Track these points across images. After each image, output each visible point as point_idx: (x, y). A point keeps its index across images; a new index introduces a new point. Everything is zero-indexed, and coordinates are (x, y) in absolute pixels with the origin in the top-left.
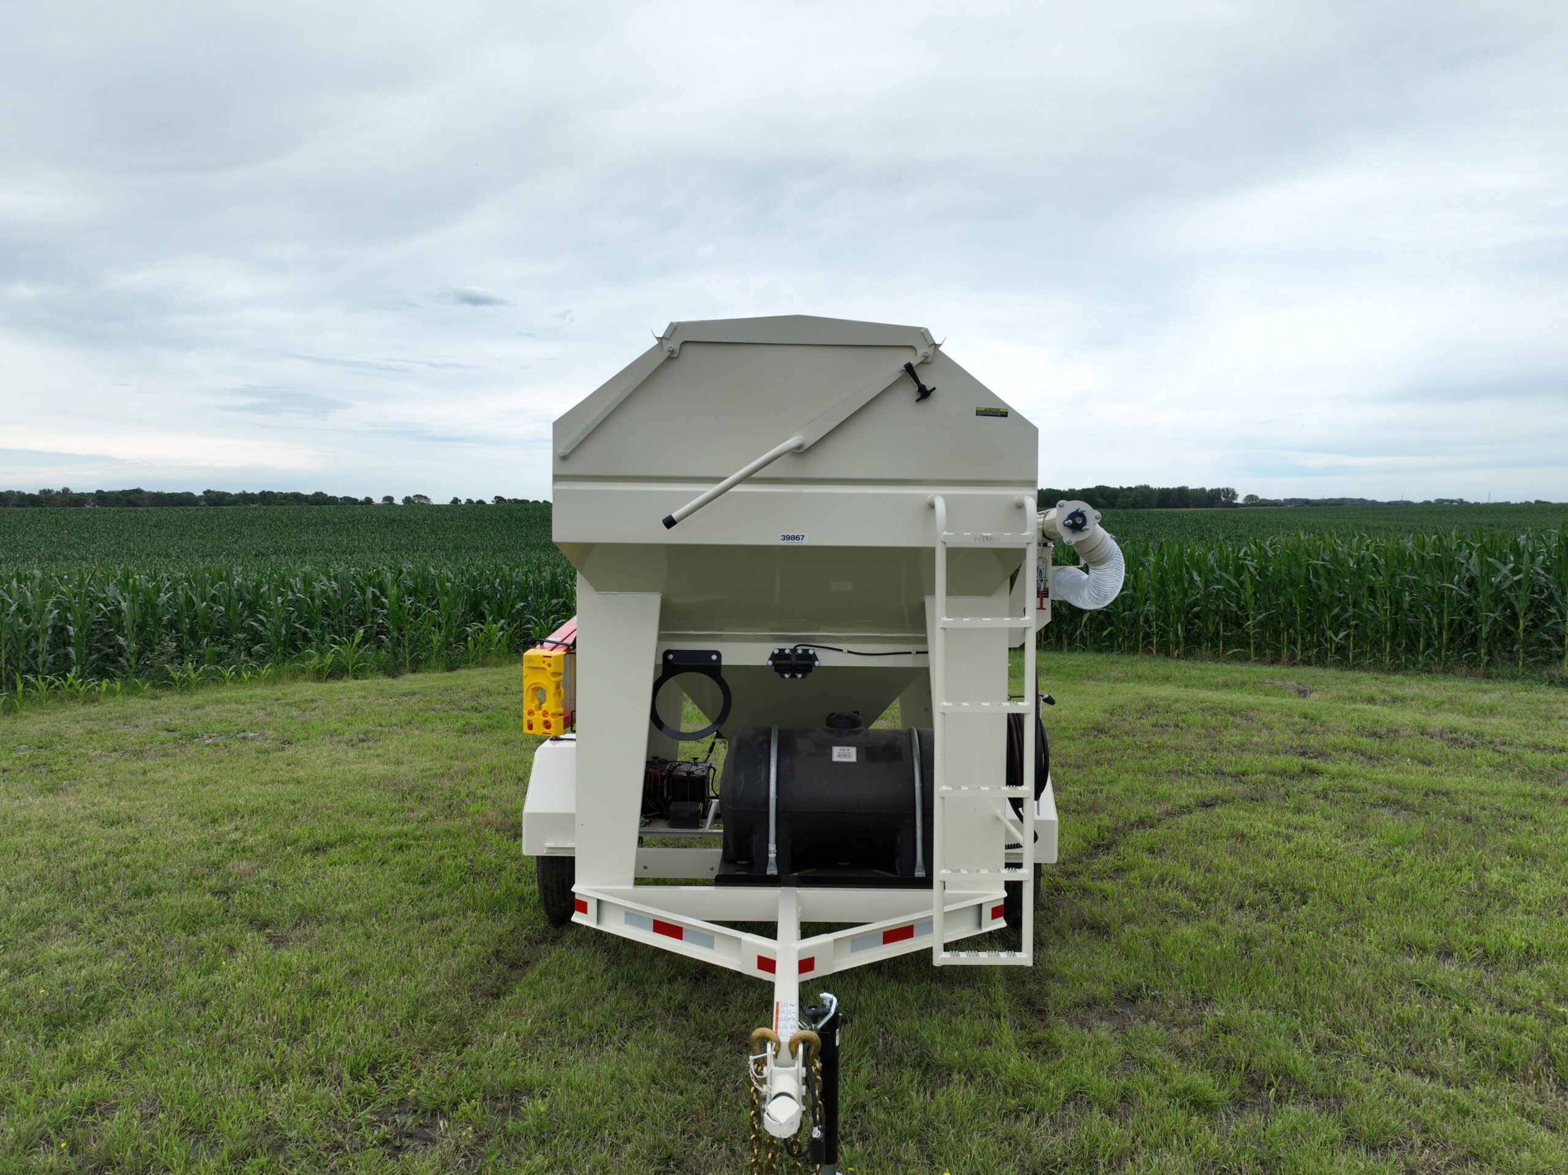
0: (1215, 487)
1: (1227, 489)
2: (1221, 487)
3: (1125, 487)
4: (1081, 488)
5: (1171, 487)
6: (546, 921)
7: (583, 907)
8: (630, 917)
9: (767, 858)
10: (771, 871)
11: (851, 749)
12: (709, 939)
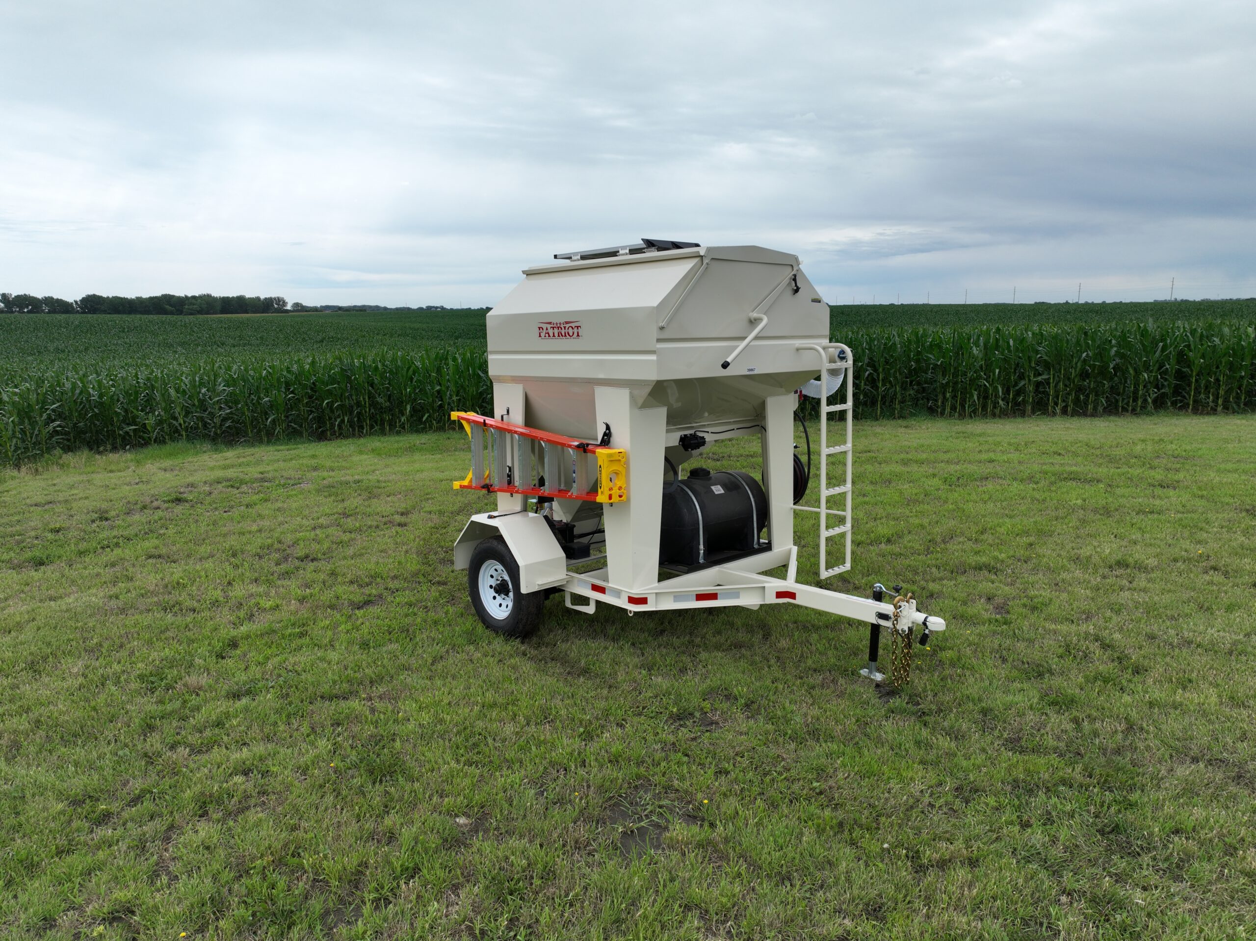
0: (268, 296)
1: (278, 298)
2: (273, 296)
3: (190, 295)
6: (516, 638)
7: (643, 601)
8: (678, 597)
9: (699, 553)
10: (701, 561)
11: (719, 487)
12: (736, 594)
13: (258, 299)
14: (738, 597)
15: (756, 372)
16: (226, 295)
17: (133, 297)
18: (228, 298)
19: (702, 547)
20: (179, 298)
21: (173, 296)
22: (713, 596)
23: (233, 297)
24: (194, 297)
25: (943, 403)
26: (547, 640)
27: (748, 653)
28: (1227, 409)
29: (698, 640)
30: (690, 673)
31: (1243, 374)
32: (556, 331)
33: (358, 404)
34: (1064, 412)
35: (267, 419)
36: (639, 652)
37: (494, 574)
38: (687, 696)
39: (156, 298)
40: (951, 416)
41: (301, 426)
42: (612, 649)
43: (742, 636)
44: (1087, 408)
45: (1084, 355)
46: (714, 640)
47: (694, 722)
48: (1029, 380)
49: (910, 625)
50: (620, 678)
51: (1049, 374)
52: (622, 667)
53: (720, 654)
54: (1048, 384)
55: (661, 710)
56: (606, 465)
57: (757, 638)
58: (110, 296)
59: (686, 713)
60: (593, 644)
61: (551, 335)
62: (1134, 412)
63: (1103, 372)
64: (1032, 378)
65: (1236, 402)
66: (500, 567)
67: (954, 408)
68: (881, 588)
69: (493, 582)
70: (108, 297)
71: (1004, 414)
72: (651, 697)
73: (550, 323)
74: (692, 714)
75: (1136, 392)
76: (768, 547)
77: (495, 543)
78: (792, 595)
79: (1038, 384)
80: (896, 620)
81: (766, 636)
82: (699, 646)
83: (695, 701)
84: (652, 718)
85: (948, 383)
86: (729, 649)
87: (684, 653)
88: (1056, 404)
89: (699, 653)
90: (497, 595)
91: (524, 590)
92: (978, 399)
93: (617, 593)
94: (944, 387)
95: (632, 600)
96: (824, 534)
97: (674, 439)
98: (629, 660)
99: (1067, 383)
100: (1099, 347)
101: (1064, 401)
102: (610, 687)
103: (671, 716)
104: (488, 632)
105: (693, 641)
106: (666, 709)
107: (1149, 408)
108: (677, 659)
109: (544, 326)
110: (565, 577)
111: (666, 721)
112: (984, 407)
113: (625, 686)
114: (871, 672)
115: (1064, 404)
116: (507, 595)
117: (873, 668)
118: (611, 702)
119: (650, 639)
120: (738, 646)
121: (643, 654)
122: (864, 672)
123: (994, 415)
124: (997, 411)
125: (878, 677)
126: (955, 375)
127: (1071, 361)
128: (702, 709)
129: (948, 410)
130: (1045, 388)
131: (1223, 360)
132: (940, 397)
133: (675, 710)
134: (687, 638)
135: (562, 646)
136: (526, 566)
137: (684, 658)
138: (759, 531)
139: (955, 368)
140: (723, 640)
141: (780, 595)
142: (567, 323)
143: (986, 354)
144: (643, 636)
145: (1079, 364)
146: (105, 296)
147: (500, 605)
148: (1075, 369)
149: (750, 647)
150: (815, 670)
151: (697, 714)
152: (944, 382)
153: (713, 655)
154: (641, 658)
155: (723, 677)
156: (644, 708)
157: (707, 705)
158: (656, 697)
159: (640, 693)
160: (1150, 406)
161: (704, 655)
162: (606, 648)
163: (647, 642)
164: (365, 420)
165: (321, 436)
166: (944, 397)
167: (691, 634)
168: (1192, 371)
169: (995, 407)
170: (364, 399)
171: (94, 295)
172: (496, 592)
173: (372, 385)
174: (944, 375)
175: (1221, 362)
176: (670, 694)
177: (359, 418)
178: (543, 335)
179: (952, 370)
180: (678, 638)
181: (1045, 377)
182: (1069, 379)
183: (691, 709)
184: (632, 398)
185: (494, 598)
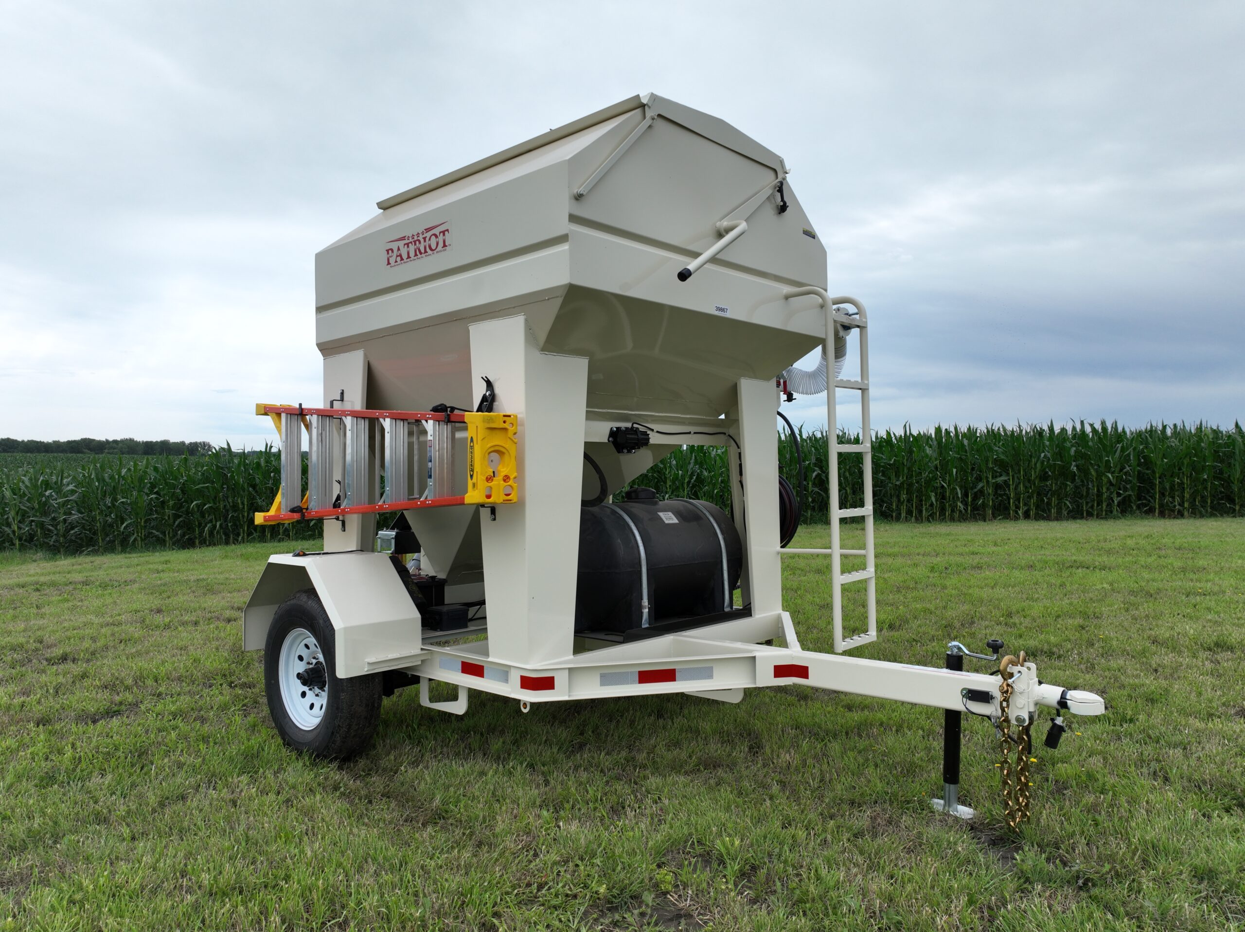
0: (193, 441)
1: (204, 443)
2: (199, 441)
3: (111, 439)
4: (66, 440)
5: (154, 441)
6: (331, 761)
7: (547, 683)
8: (608, 677)
9: (642, 613)
10: (645, 625)
11: (670, 514)
12: (705, 671)
13: (183, 443)
14: (710, 676)
15: (728, 315)
16: (149, 440)
17: (50, 441)
18: (151, 442)
19: (645, 602)
20: (100, 442)
21: (94, 440)
22: (669, 675)
23: (157, 442)
24: (115, 442)
25: (897, 506)
26: (383, 763)
27: (729, 777)
28: (1195, 514)
29: (641, 757)
30: (630, 814)
31: (1205, 477)
32: (412, 248)
33: (235, 507)
34: (1027, 516)
35: (122, 523)
36: (540, 779)
37: (305, 653)
38: (626, 859)
39: (75, 441)
40: (907, 520)
41: (164, 533)
42: (493, 774)
43: (715, 749)
44: (1050, 511)
45: (1043, 455)
46: (669, 756)
47: (643, 915)
48: (988, 482)
49: (1032, 709)
50: (500, 827)
51: (1008, 474)
52: (508, 805)
53: (682, 779)
54: (1008, 486)
55: (575, 890)
56: (480, 437)
57: (741, 751)
58: (26, 440)
59: (627, 894)
60: (461, 768)
61: (405, 256)
62: (1099, 517)
63: (1064, 473)
64: (990, 479)
65: (1202, 507)
66: (312, 640)
67: (909, 513)
68: (959, 649)
69: (301, 667)
70: (23, 441)
71: (963, 518)
72: (555, 863)
73: (403, 239)
74: (636, 897)
75: (1099, 494)
76: (746, 612)
77: (304, 598)
78: (802, 671)
79: (997, 487)
80: (1006, 700)
81: (755, 748)
82: (644, 767)
83: (644, 868)
84: (555, 908)
85: (902, 483)
86: (696, 771)
87: (618, 778)
88: (1018, 507)
89: (645, 778)
90: (306, 689)
91: (341, 673)
92: (936, 501)
93: (504, 672)
94: (898, 488)
95: (528, 683)
96: (839, 579)
97: (601, 431)
98: (520, 793)
99: (1028, 485)
100: (1057, 446)
101: (1025, 504)
102: (480, 844)
103: (595, 899)
104: (285, 752)
105: (633, 758)
106: (586, 886)
107: (1115, 512)
108: (607, 789)
109: (394, 246)
110: (419, 652)
111: (586, 913)
112: (943, 510)
113: (509, 843)
114: (948, 803)
115: (1026, 508)
116: (322, 688)
117: (953, 798)
118: (475, 875)
119: (561, 756)
120: (711, 764)
121: (547, 783)
122: (938, 804)
123: (952, 519)
124: (956, 515)
125: (965, 812)
126: (910, 476)
127: (1030, 461)
128: (656, 885)
129: (903, 515)
130: (1005, 490)
131: (1185, 462)
132: (895, 499)
133: (602, 889)
134: (624, 754)
135: (408, 773)
136: (346, 629)
137: (619, 788)
138: (733, 587)
139: (909, 469)
140: (684, 755)
141: (781, 671)
142: (428, 230)
143: (941, 454)
144: (547, 754)
145: (1038, 465)
146: (20, 439)
147: (312, 706)
148: (1035, 468)
149: (731, 766)
150: (852, 803)
151: (649, 898)
152: (898, 483)
153: (669, 780)
154: (543, 789)
155: (693, 819)
156: (540, 887)
157: (665, 876)
158: (566, 862)
159: (536, 855)
160: (1115, 508)
161: (654, 781)
162: (483, 773)
163: (555, 762)
164: (242, 526)
165: (188, 544)
166: (899, 500)
167: (630, 748)
168: (1154, 472)
169: (953, 511)
170: (243, 504)
171: (8, 439)
172: (304, 683)
173: (254, 486)
174: (897, 476)
175: (1183, 463)
176: (593, 855)
177: (235, 525)
178: (392, 260)
179: (906, 471)
180: (608, 754)
181: (1004, 478)
182: (1029, 481)
183: (635, 887)
184: (530, 330)
185: (304, 695)
